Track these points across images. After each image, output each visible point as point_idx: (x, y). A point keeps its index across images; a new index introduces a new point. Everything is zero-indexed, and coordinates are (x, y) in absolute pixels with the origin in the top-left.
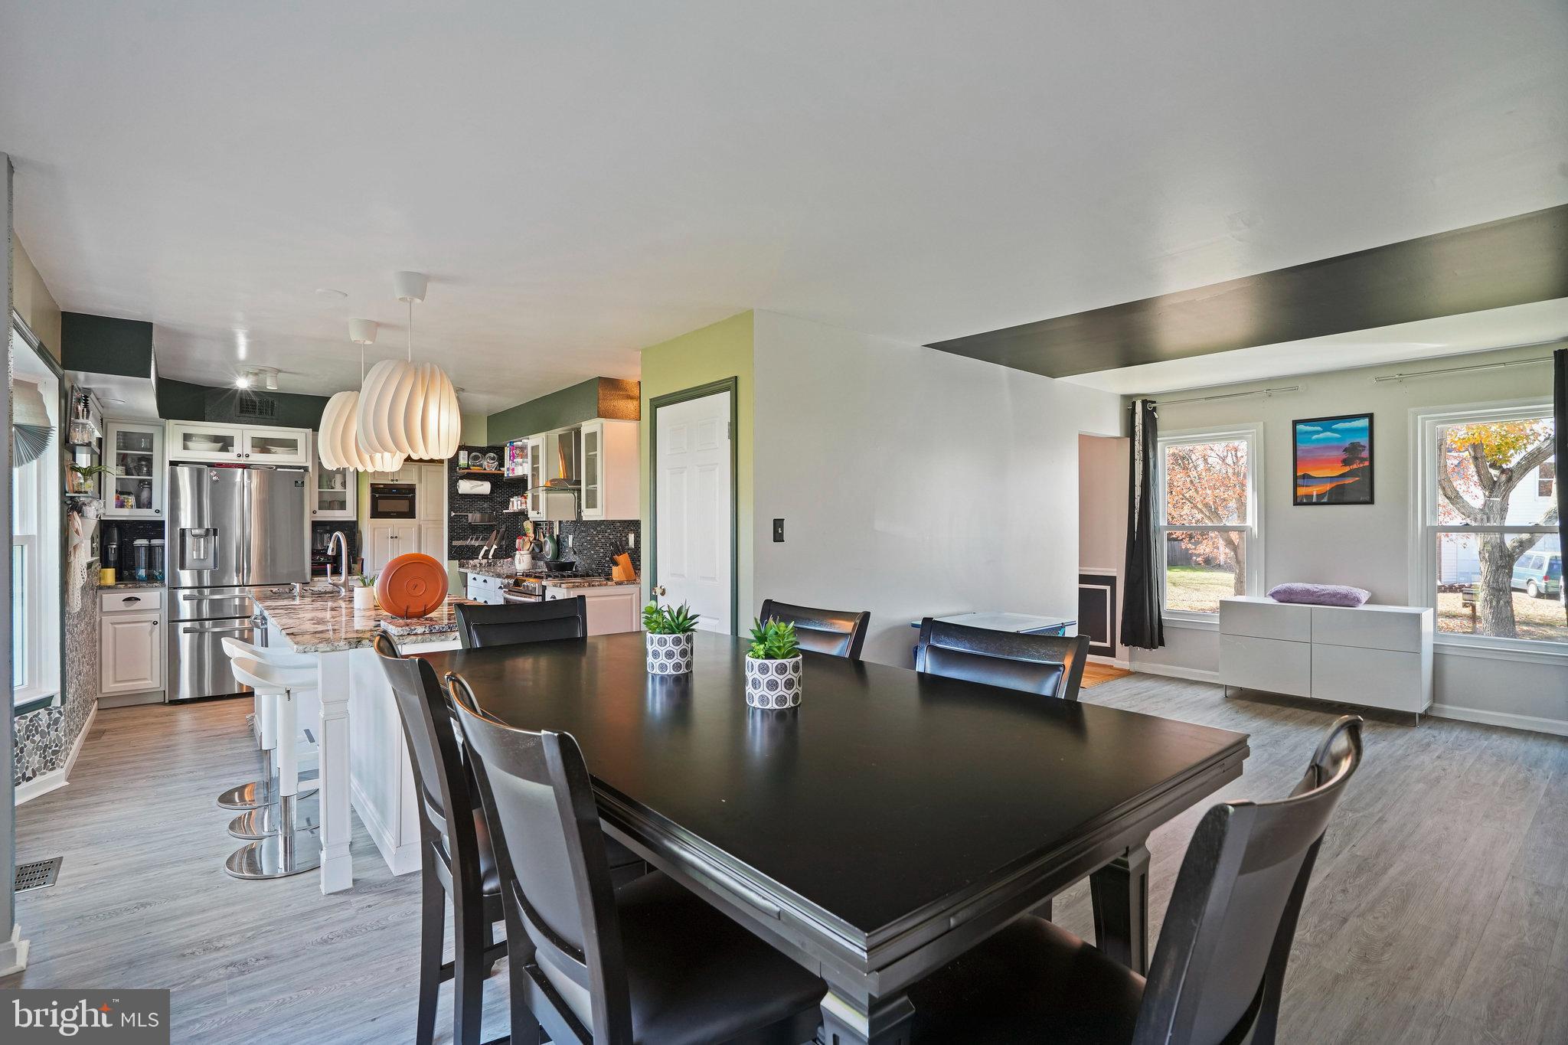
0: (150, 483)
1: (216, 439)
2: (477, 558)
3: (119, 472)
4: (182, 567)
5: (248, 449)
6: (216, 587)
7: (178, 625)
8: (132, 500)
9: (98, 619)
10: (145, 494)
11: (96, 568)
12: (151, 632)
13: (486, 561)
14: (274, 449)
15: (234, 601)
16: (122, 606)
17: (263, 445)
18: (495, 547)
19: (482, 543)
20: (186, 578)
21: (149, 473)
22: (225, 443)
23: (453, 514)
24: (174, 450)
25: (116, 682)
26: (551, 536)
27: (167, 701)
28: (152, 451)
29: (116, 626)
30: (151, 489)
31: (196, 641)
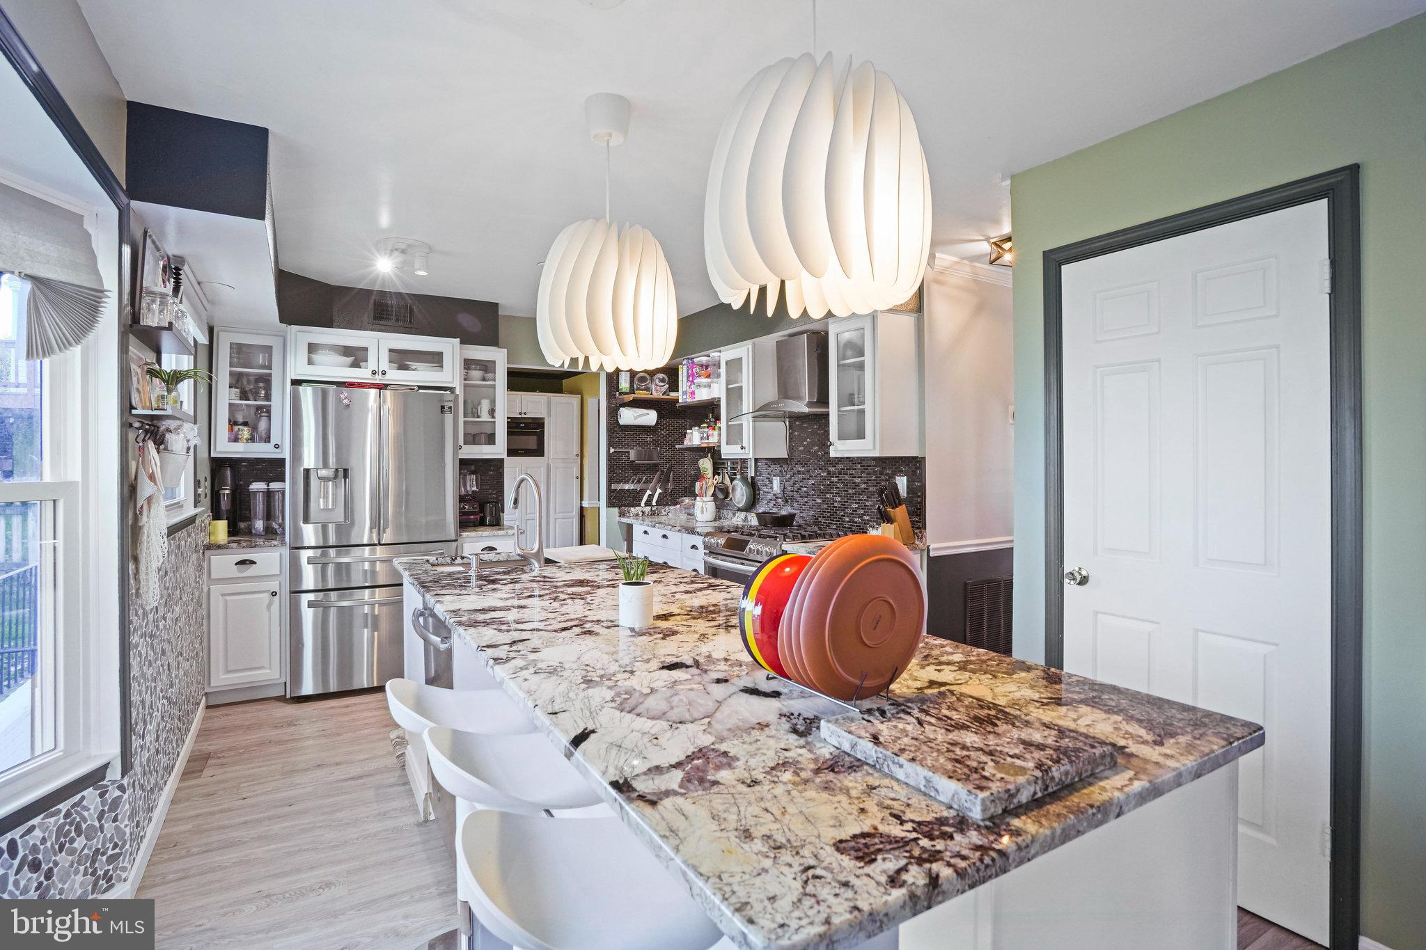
0: (268, 410)
1: (347, 351)
2: (639, 505)
3: (233, 396)
4: (306, 520)
5: (385, 365)
6: (343, 547)
7: (300, 597)
8: (245, 433)
9: (205, 589)
10: (262, 425)
11: (203, 522)
12: (269, 606)
13: (649, 508)
14: (414, 365)
15: (363, 566)
16: (234, 572)
17: (401, 359)
18: (659, 491)
19: (644, 486)
20: (310, 534)
21: (268, 398)
22: (356, 356)
23: (612, 450)
24: (298, 367)
25: (228, 672)
26: (744, 479)
27: (288, 696)
28: (270, 368)
29: (228, 598)
30: (269, 417)
31: (320, 617)
